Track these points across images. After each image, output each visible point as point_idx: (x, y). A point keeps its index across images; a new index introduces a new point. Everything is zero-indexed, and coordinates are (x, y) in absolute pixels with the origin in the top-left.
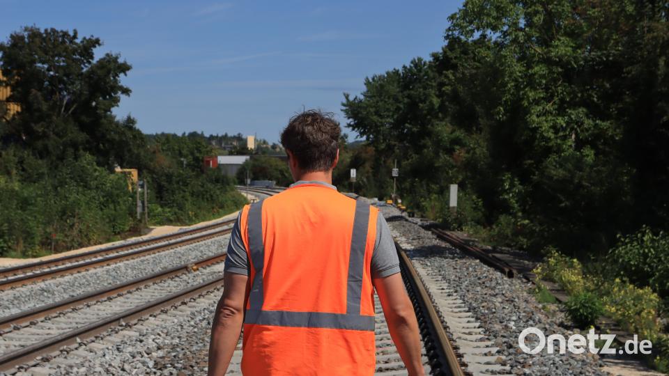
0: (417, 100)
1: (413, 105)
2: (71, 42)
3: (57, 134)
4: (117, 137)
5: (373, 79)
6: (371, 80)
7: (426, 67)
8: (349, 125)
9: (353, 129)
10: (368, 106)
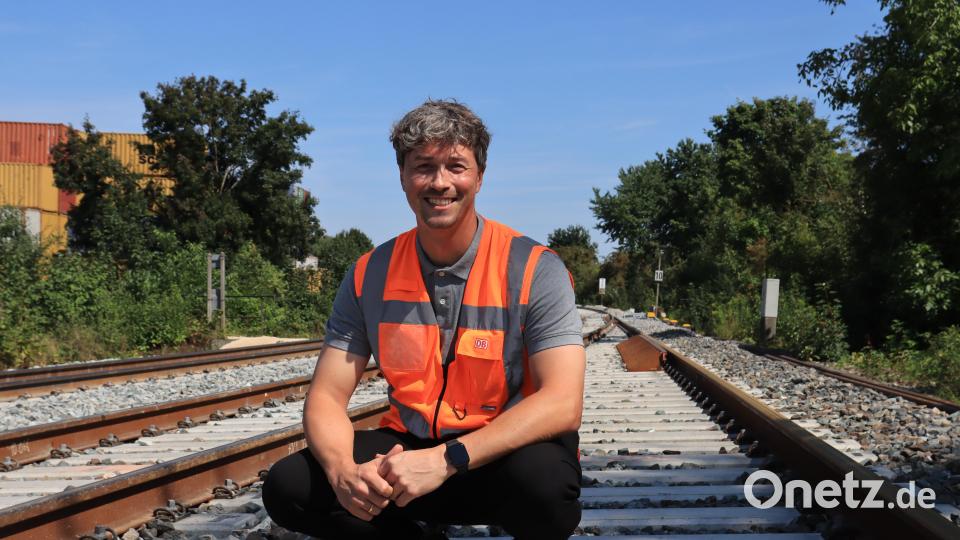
0: (686, 192)
1: (680, 198)
2: (237, 95)
3: (210, 215)
4: (289, 221)
5: (629, 171)
6: (626, 172)
7: (696, 151)
8: (599, 227)
9: (604, 232)
10: (622, 202)
